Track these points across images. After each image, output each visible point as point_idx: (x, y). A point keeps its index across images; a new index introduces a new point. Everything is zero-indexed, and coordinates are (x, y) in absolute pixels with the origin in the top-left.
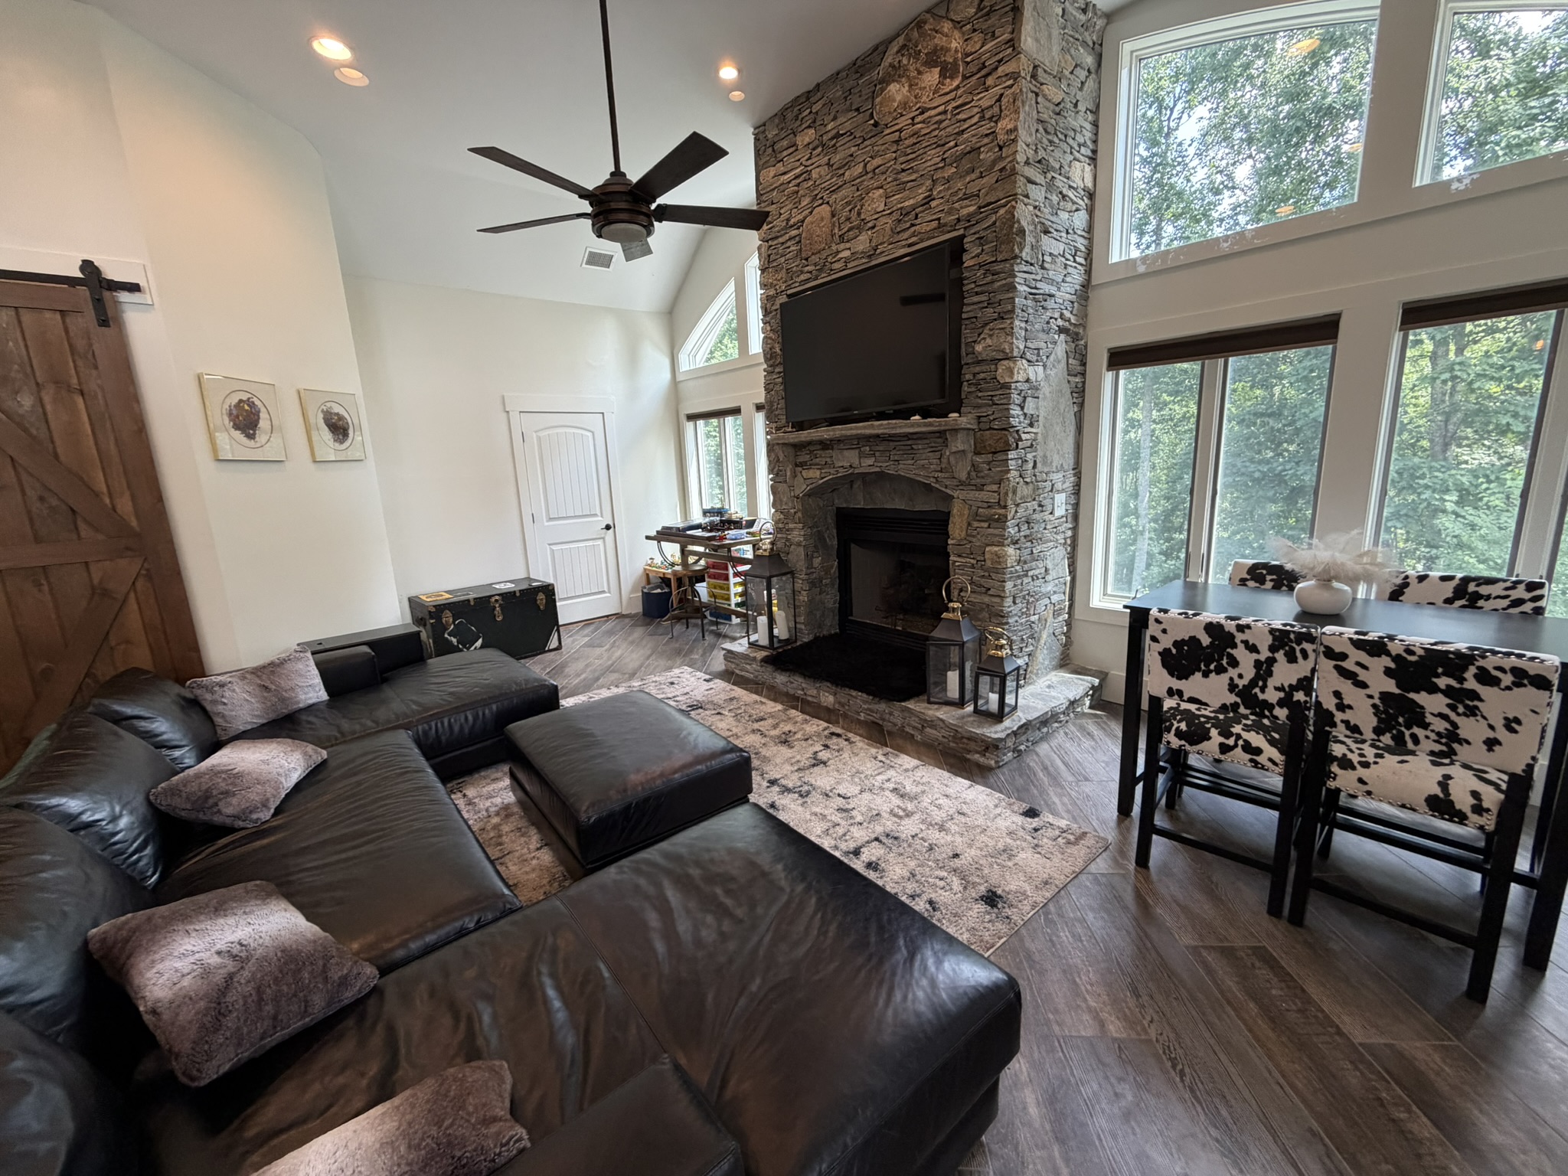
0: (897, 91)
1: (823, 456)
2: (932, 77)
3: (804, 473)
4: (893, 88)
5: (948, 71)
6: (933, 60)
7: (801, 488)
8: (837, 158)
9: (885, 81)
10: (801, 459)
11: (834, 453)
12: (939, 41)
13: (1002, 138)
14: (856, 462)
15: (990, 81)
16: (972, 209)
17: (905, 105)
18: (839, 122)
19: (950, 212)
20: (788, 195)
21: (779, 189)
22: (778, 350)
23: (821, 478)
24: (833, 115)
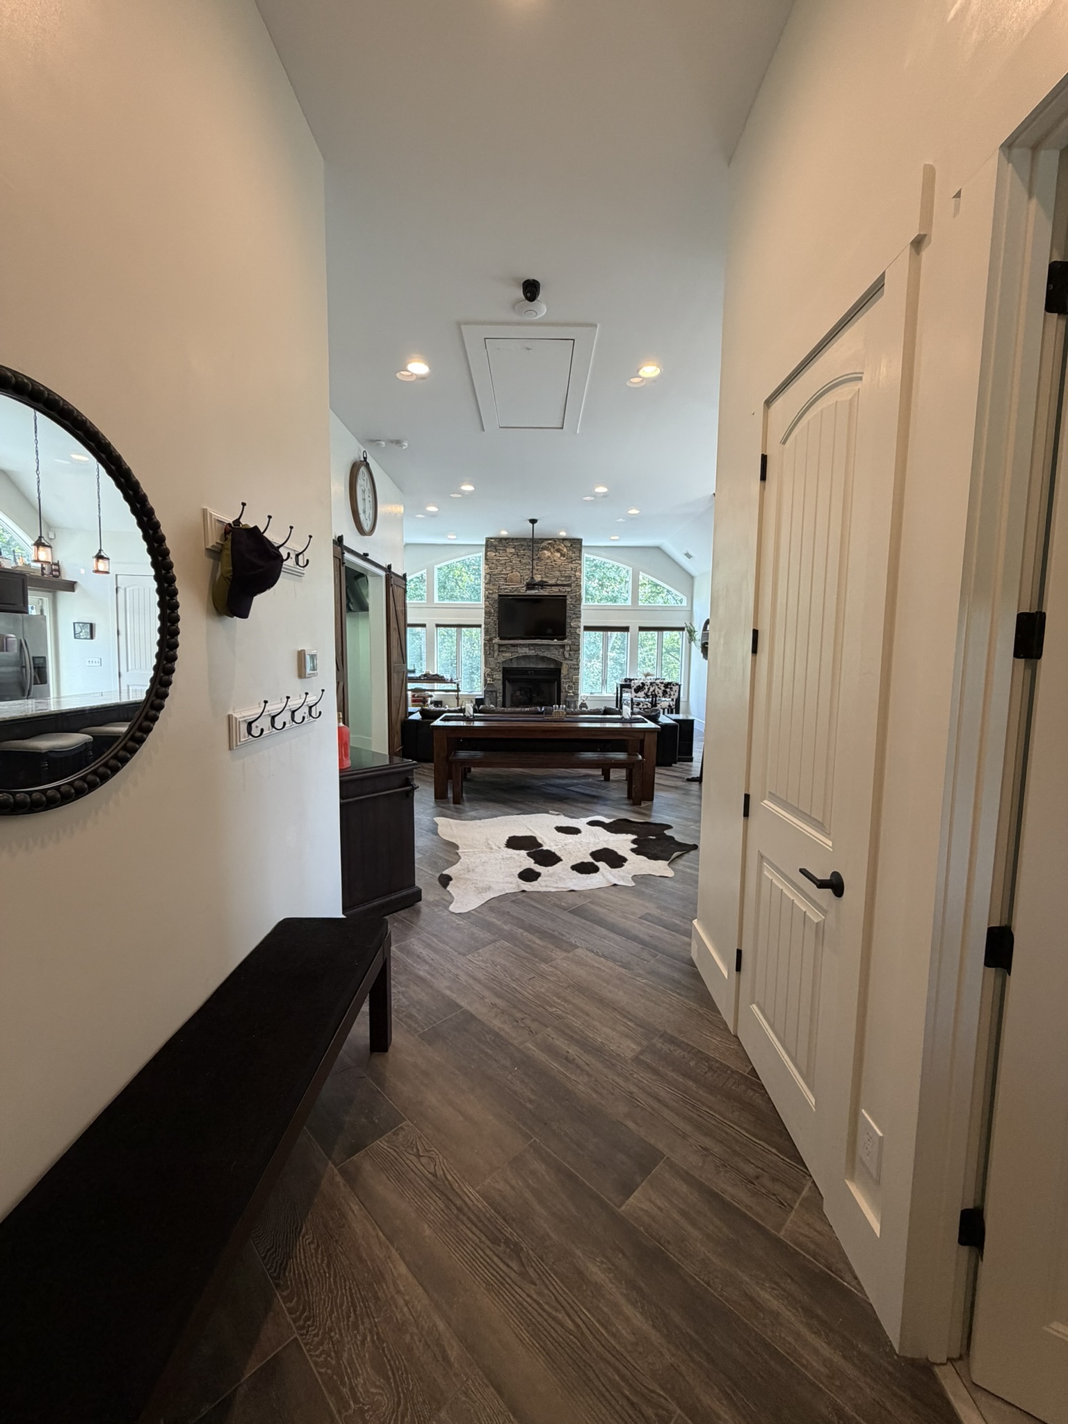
0: (547, 553)
1: (513, 649)
2: (559, 555)
3: (504, 655)
4: (546, 552)
5: (562, 555)
6: (558, 550)
7: (501, 659)
8: (524, 561)
9: (543, 549)
10: (501, 650)
11: (519, 649)
12: (560, 547)
13: (578, 576)
14: (528, 651)
15: (574, 562)
16: (569, 592)
17: (549, 557)
18: (526, 551)
19: (562, 589)
20: (501, 564)
21: (497, 560)
22: (493, 611)
23: (512, 656)
24: (523, 549)
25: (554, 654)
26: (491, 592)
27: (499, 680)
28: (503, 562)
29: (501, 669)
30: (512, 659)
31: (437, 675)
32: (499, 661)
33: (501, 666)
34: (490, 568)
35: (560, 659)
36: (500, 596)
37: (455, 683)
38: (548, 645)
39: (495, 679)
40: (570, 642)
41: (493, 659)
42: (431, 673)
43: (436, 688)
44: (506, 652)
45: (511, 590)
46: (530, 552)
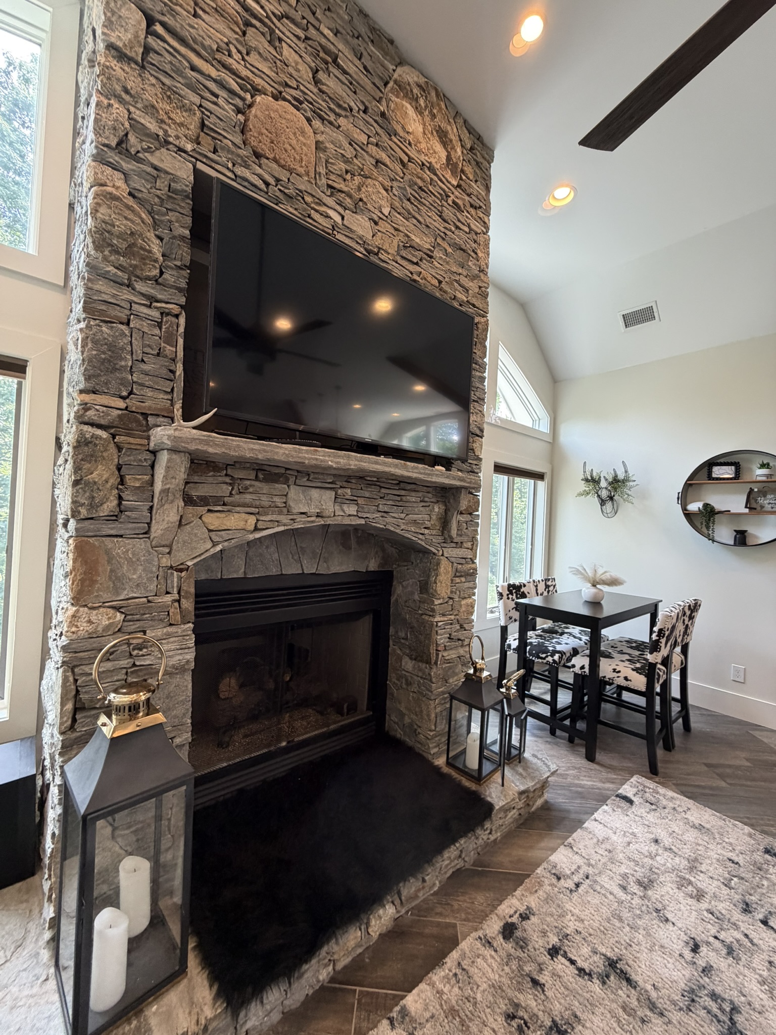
5: (450, 164)
12: (447, 128)
23: (256, 529)
24: (333, 26)
26: (148, 123)
29: (189, 605)
32: (175, 558)
33: (193, 584)
45: (267, 184)
46: (357, 62)
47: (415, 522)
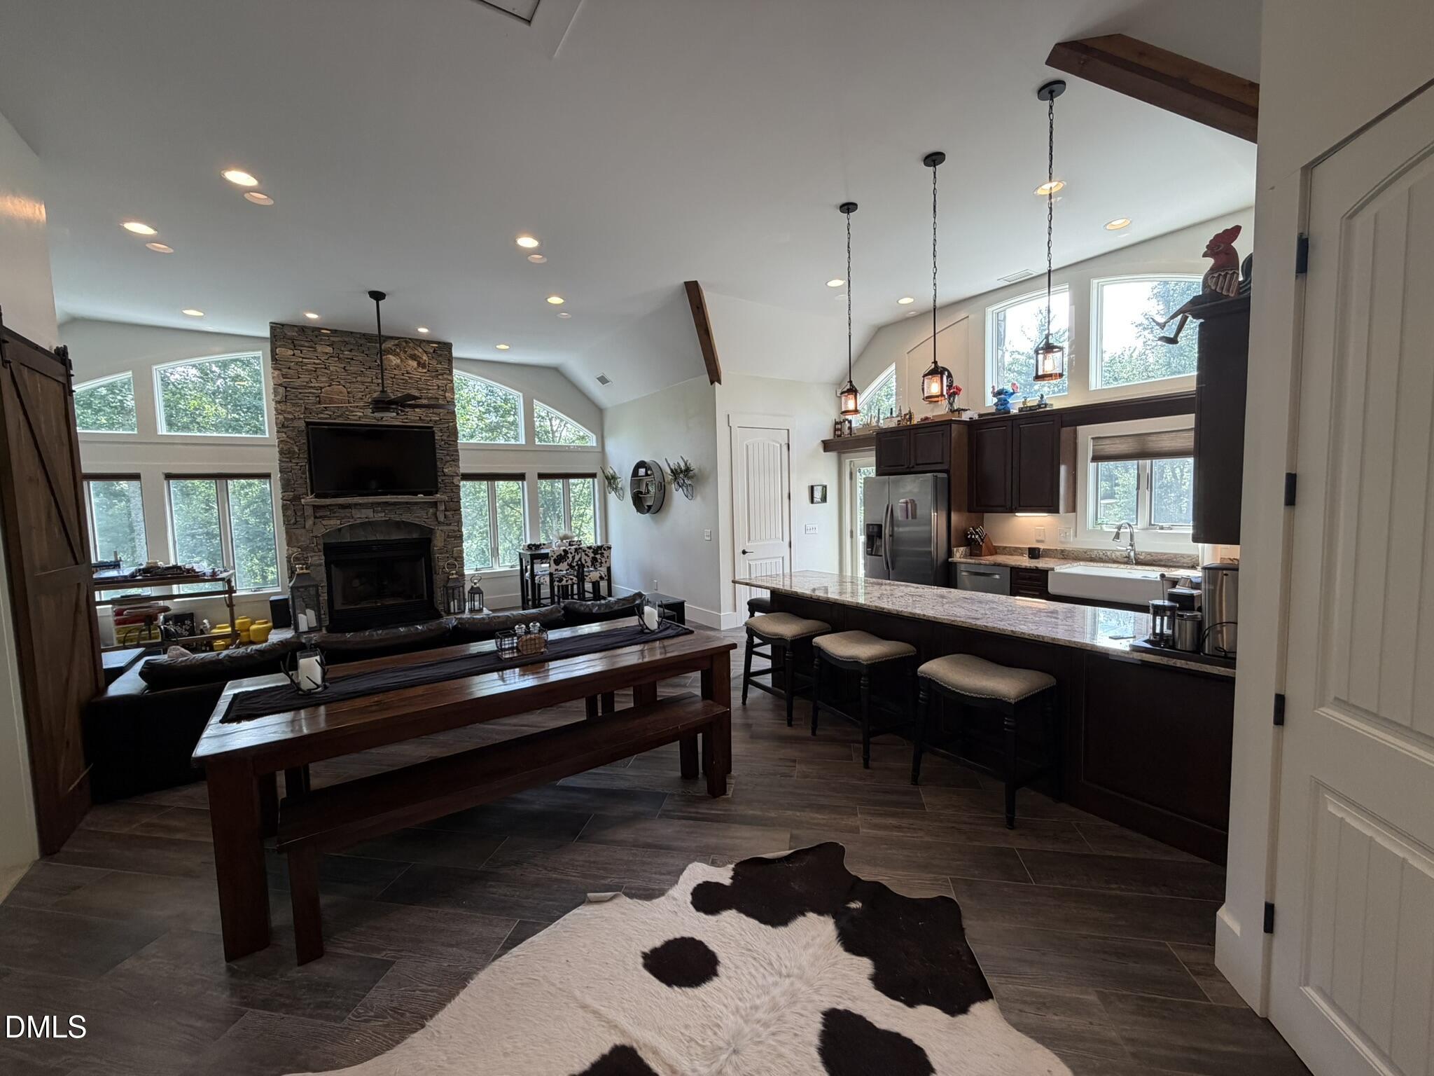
0: (394, 360)
1: (342, 513)
2: (415, 364)
3: (323, 522)
4: (391, 357)
5: (419, 364)
6: (413, 357)
7: (320, 531)
8: (350, 368)
9: (386, 352)
10: (318, 515)
11: (353, 511)
12: (416, 352)
13: (449, 399)
14: (371, 515)
15: (440, 377)
16: (438, 419)
17: (398, 366)
18: (354, 353)
19: (426, 416)
20: (307, 370)
21: (297, 363)
22: (296, 450)
23: (341, 524)
24: (349, 349)
25: (419, 517)
26: (290, 416)
27: (321, 565)
28: (309, 367)
29: (321, 547)
30: (340, 530)
31: (176, 567)
32: (314, 534)
33: (321, 542)
34: (284, 376)
35: (430, 523)
36: (308, 424)
37: (222, 579)
38: (407, 503)
39: (312, 565)
40: (445, 497)
41: (303, 530)
42: (161, 564)
43: (175, 592)
44: (330, 518)
45: (330, 415)
46: (362, 355)
47: (418, 517)
